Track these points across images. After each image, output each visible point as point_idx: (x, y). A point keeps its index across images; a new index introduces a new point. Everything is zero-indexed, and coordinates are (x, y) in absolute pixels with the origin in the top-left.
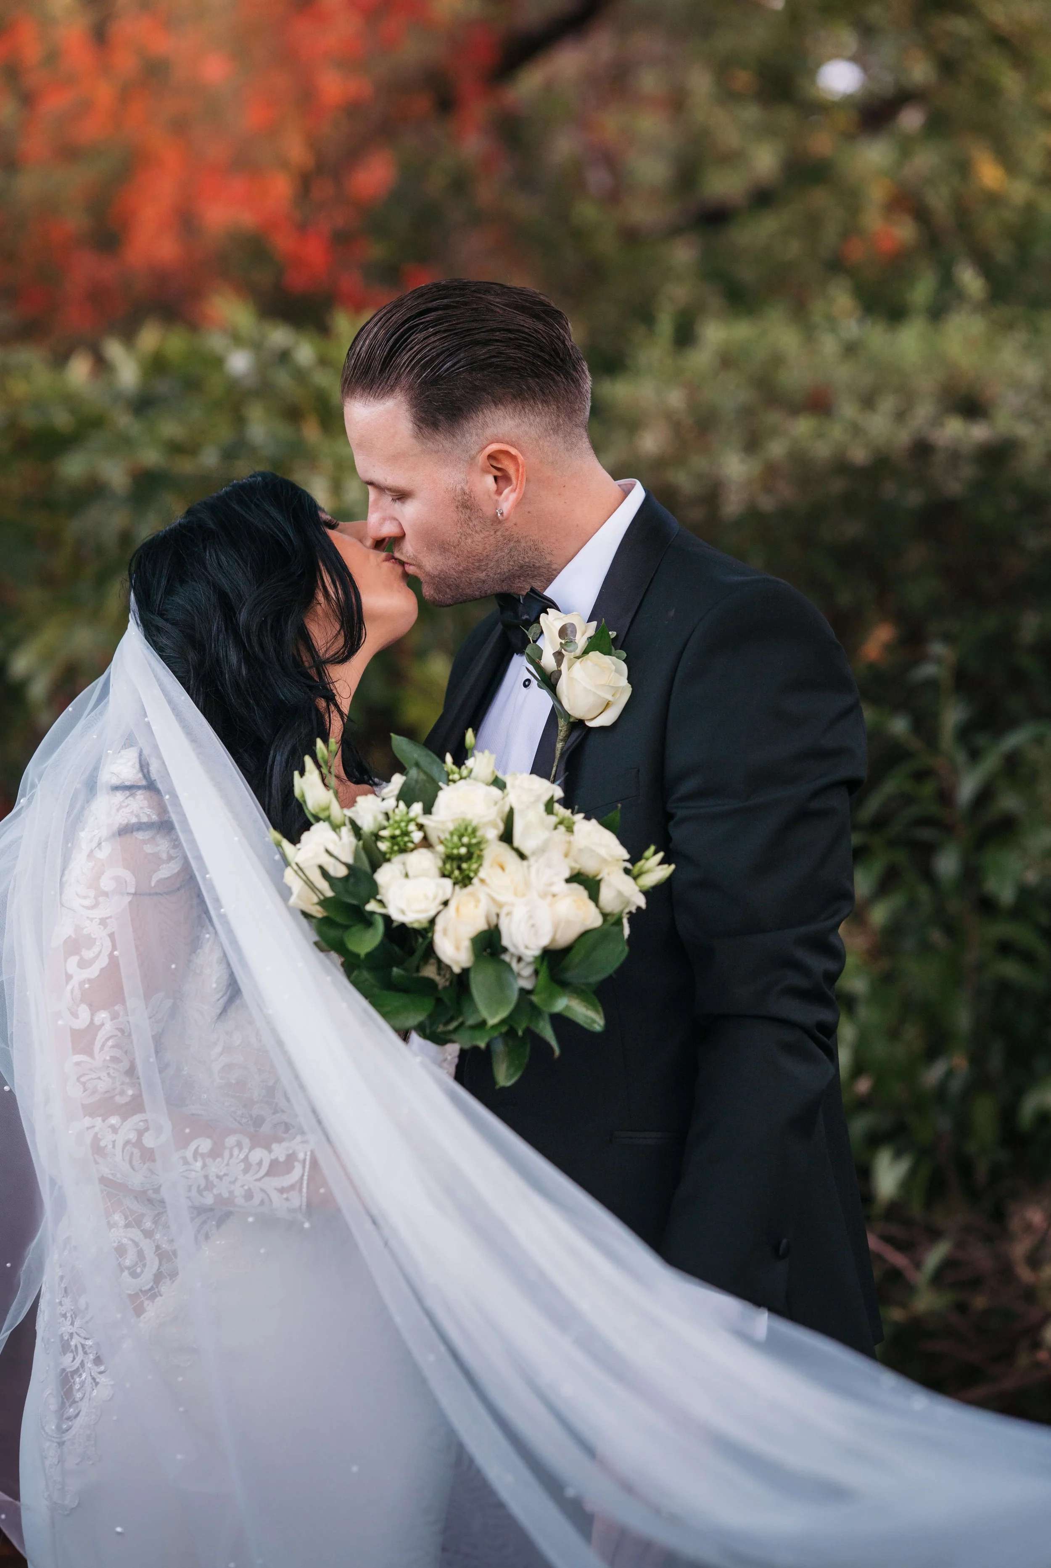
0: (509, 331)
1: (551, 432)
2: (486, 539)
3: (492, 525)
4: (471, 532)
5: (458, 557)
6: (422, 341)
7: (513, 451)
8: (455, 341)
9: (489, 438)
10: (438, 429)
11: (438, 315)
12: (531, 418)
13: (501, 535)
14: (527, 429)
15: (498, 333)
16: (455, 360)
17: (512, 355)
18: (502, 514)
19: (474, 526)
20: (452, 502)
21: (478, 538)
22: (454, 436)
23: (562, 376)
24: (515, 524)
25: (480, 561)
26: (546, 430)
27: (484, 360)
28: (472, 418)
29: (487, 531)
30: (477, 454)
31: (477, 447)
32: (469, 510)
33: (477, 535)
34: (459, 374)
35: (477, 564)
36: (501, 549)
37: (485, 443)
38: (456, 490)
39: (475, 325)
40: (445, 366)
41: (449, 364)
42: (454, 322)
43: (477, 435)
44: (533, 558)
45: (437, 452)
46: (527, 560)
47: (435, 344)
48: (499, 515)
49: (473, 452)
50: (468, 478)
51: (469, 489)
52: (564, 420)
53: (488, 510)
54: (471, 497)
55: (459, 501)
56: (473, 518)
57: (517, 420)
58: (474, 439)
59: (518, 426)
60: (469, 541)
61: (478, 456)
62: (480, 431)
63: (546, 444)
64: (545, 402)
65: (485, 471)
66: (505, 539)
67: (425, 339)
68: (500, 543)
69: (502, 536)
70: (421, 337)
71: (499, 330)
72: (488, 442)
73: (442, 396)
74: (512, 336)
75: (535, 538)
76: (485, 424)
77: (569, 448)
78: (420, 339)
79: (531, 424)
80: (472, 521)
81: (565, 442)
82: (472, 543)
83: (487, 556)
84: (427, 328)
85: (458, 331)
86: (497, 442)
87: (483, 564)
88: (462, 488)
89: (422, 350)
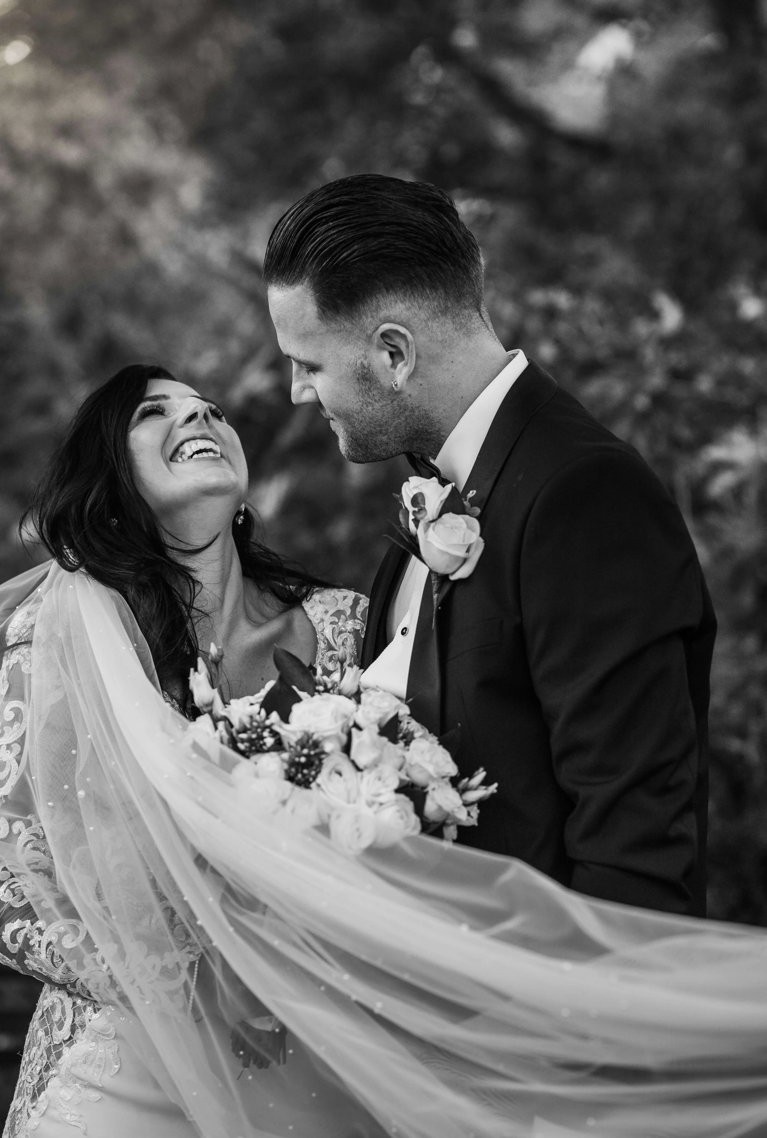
0: (400, 225)
1: (439, 314)
2: (384, 407)
3: (389, 395)
4: (371, 401)
5: (362, 422)
7: (403, 330)
8: (350, 234)
9: (383, 319)
10: (338, 312)
11: (337, 210)
12: (420, 301)
13: (397, 404)
14: (416, 311)
15: (388, 227)
16: (349, 252)
17: (399, 246)
19: (374, 395)
20: (353, 375)
21: (377, 406)
22: (352, 317)
23: (449, 264)
24: (410, 396)
25: (380, 426)
26: (434, 313)
27: (375, 250)
28: (367, 302)
29: (385, 400)
30: (372, 332)
31: (372, 327)
32: (368, 382)
33: (377, 404)
34: (355, 263)
35: (379, 429)
36: (398, 417)
37: (379, 323)
38: (356, 365)
39: (369, 219)
40: (342, 256)
41: (344, 255)
42: (351, 217)
43: (372, 317)
44: (425, 425)
45: (340, 331)
46: (421, 426)
47: (333, 237)
48: (394, 386)
49: (369, 332)
50: (367, 353)
51: (368, 363)
53: (385, 381)
54: (370, 371)
55: (359, 374)
56: (372, 389)
57: (408, 304)
58: (369, 321)
59: (408, 309)
60: (370, 408)
61: (373, 334)
62: (373, 313)
63: (435, 325)
64: (434, 288)
65: (381, 348)
66: (400, 408)
67: (325, 232)
68: (397, 412)
69: (398, 406)
70: (322, 231)
71: (389, 224)
72: (381, 323)
73: (340, 283)
74: (401, 229)
75: (427, 408)
76: (378, 308)
77: (458, 328)
78: (321, 232)
79: (420, 308)
80: (371, 391)
81: (453, 323)
82: (373, 410)
83: (386, 422)
84: (327, 222)
85: (353, 225)
86: (390, 322)
87: (383, 429)
88: (362, 363)
89: (324, 240)
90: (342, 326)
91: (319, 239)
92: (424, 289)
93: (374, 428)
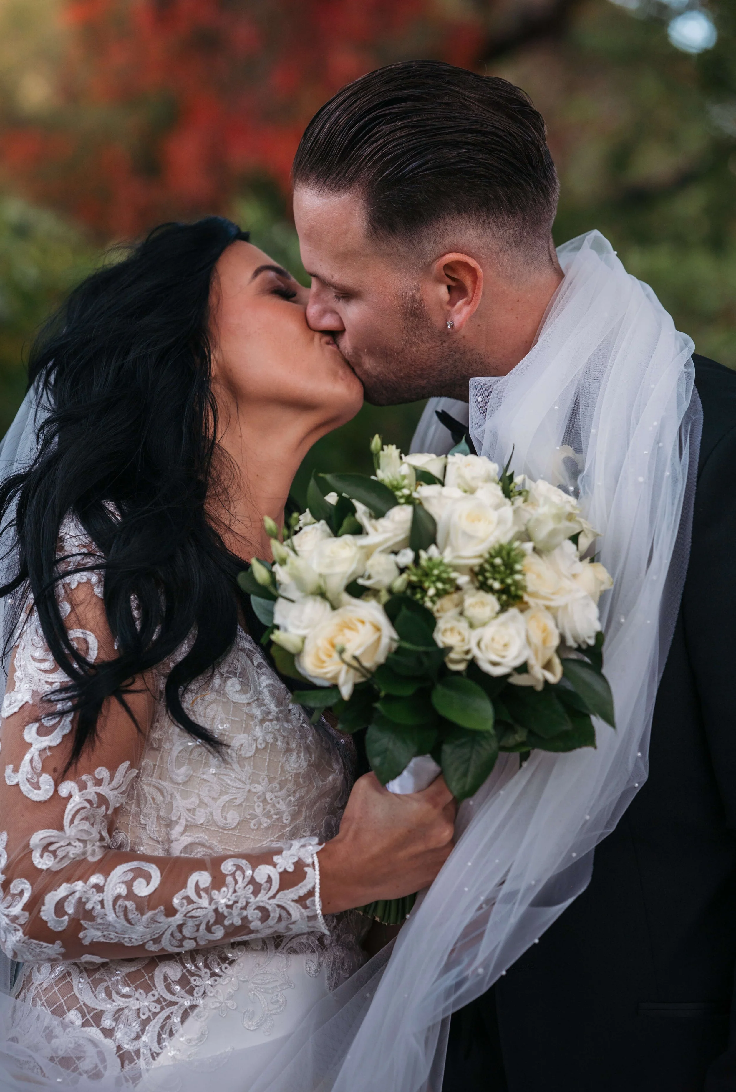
0: (483, 133)
1: (513, 245)
2: (431, 349)
3: (440, 336)
4: (417, 341)
6: (388, 134)
7: (473, 263)
8: (424, 139)
9: (448, 247)
10: (394, 232)
11: (406, 107)
12: (495, 228)
13: (447, 346)
14: (488, 240)
15: (469, 135)
16: (421, 162)
17: (483, 161)
18: (452, 326)
19: (421, 335)
20: (400, 309)
21: (423, 347)
22: (410, 241)
23: (532, 185)
24: (464, 337)
25: (422, 369)
26: (508, 243)
27: (453, 163)
28: (433, 225)
29: (434, 341)
30: (432, 262)
31: (434, 255)
32: (417, 319)
33: (423, 345)
34: (425, 176)
35: (419, 372)
37: (442, 252)
38: (406, 296)
39: (447, 123)
40: (410, 166)
41: (415, 164)
43: (435, 242)
45: (391, 254)
47: (401, 141)
48: (449, 327)
49: (429, 260)
50: (420, 285)
51: (420, 297)
52: (528, 233)
53: (437, 320)
54: (421, 305)
55: (407, 308)
56: (420, 327)
57: (480, 230)
58: (431, 246)
59: (479, 237)
60: (414, 349)
61: (434, 263)
62: (439, 239)
63: (506, 257)
64: (511, 213)
65: (439, 280)
67: (390, 132)
68: (445, 354)
69: (449, 348)
70: (387, 131)
71: (471, 131)
72: (446, 251)
73: (403, 198)
74: (486, 139)
75: (482, 351)
76: (445, 233)
77: (529, 261)
78: (385, 132)
79: (493, 236)
80: (419, 330)
81: (526, 256)
82: (417, 351)
83: (431, 366)
84: (392, 121)
85: (428, 128)
86: (456, 251)
87: (425, 373)
88: (413, 295)
89: (389, 143)
90: (395, 250)
91: (382, 140)
92: (501, 214)
93: (415, 371)
